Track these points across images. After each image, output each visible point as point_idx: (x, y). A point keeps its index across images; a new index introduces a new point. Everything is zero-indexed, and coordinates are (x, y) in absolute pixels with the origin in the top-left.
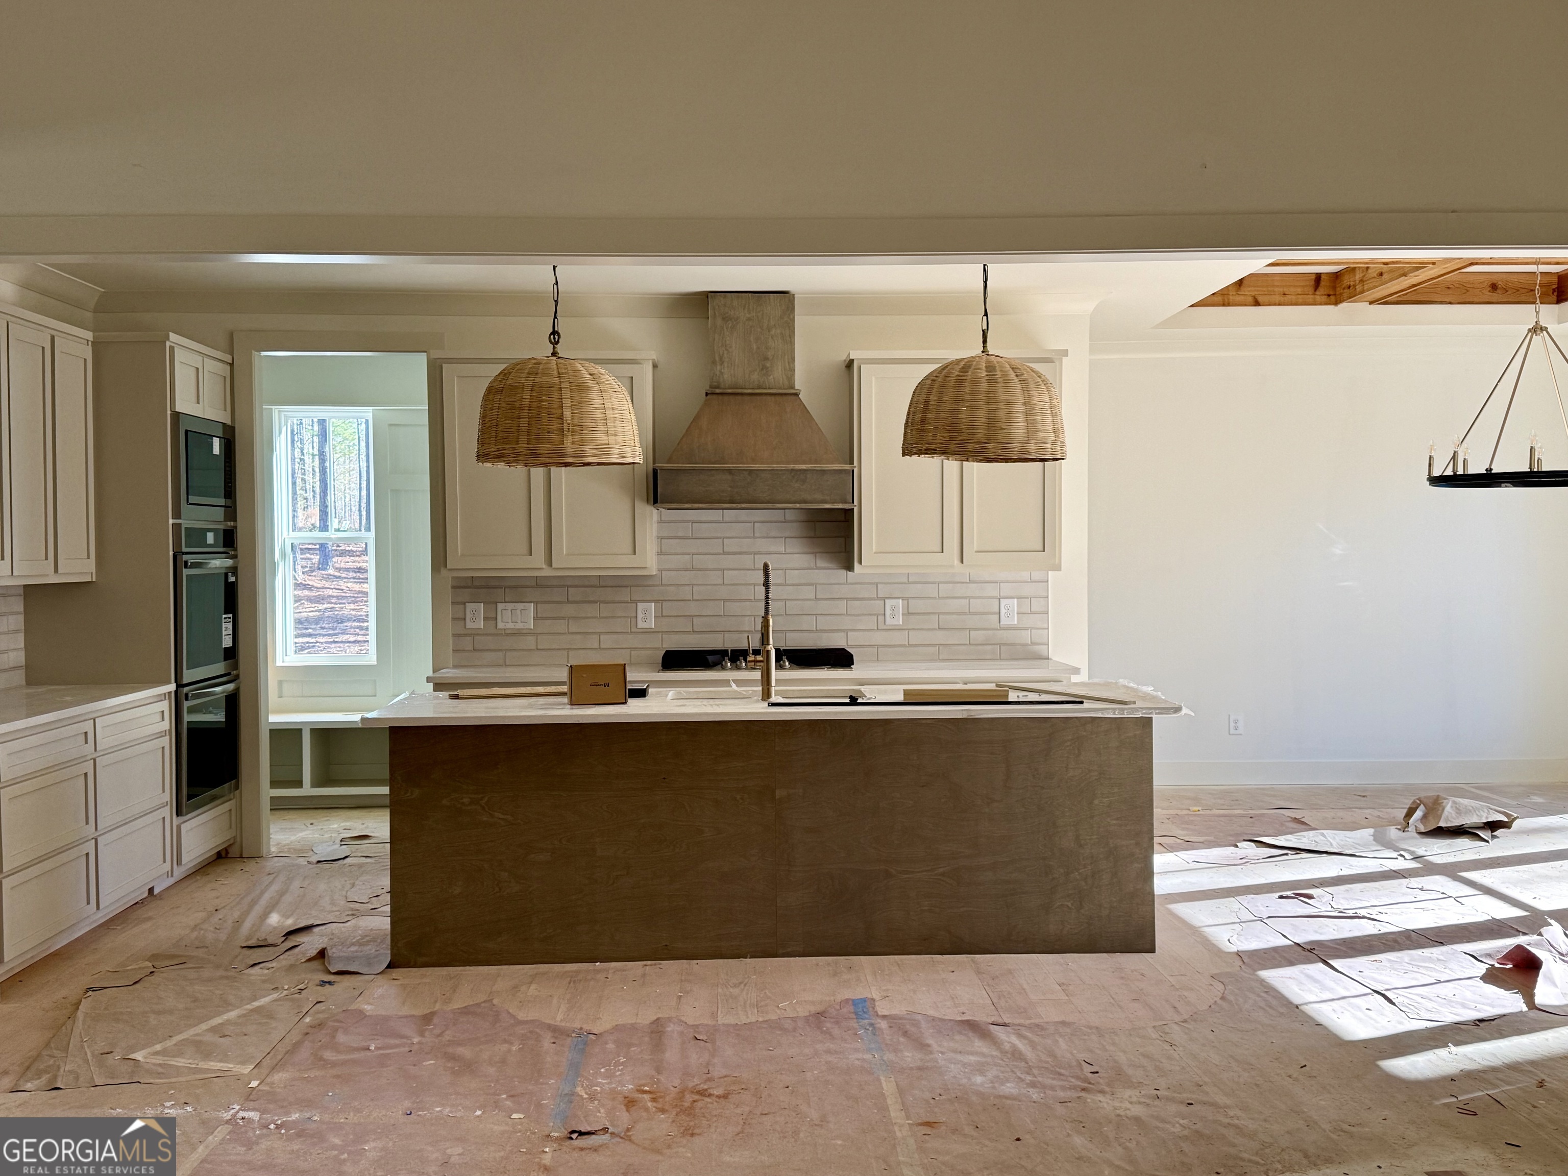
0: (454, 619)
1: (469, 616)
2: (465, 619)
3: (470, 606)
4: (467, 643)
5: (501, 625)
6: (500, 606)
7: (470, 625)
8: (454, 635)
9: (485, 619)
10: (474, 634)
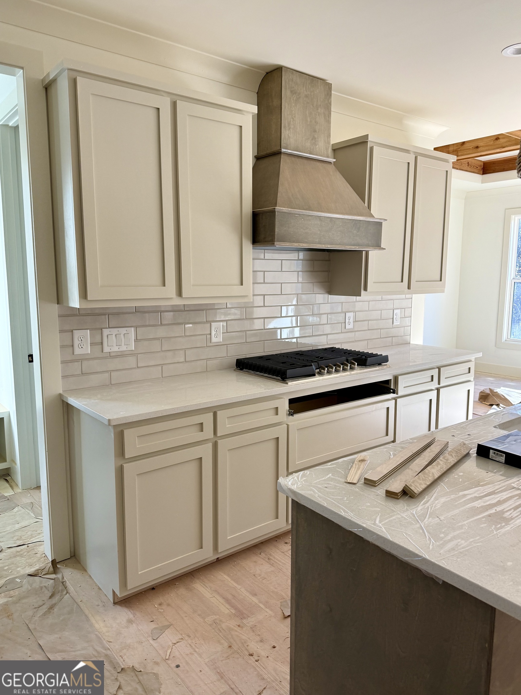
0: (62, 347)
1: (76, 342)
2: (73, 346)
3: (77, 334)
4: (76, 368)
5: (106, 349)
6: (106, 332)
7: (78, 351)
8: (63, 362)
9: (92, 344)
10: (82, 359)
